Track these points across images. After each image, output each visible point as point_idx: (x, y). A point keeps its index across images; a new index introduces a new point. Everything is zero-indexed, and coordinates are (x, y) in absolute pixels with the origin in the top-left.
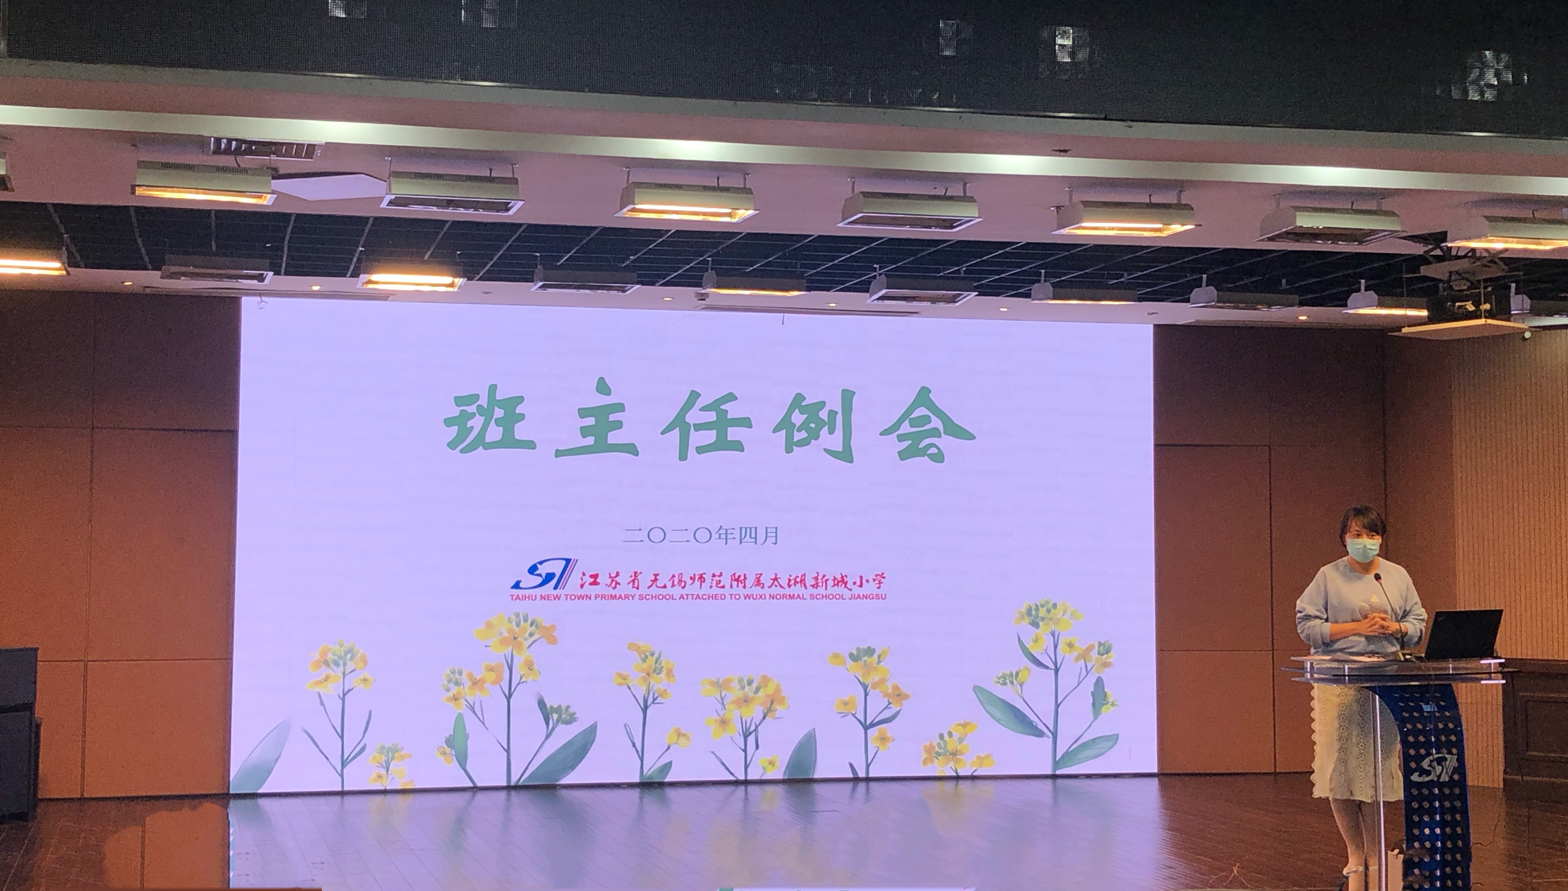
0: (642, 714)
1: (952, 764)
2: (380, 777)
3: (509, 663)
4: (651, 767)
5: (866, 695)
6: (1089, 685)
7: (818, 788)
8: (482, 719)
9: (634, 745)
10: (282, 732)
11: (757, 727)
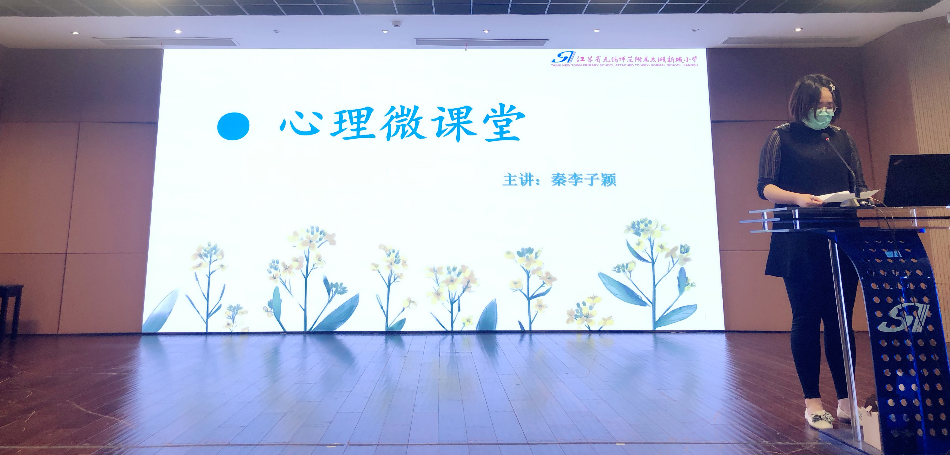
0: (387, 289)
1: (586, 323)
2: (229, 324)
3: (307, 257)
4: (393, 321)
5: (528, 278)
6: (676, 272)
7: (499, 337)
8: (290, 291)
9: (382, 307)
10: (173, 297)
11: (459, 297)
